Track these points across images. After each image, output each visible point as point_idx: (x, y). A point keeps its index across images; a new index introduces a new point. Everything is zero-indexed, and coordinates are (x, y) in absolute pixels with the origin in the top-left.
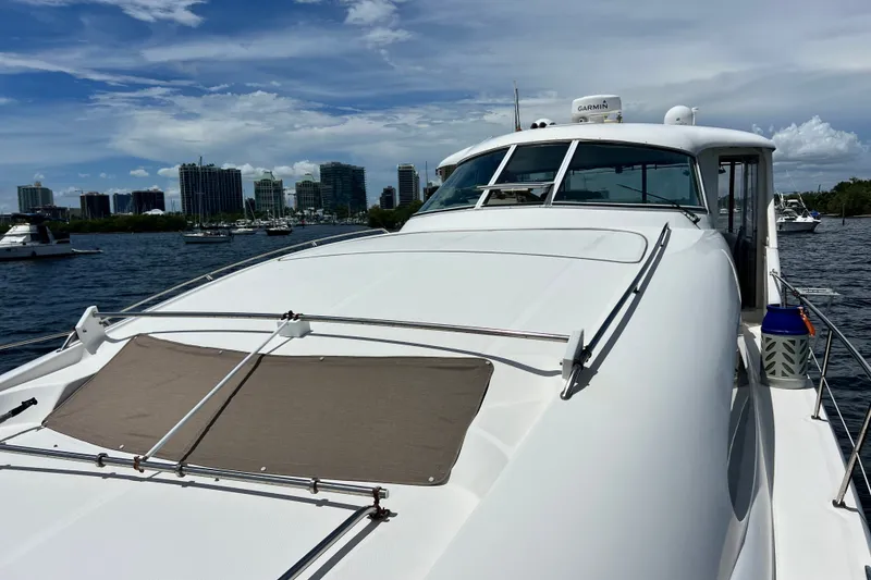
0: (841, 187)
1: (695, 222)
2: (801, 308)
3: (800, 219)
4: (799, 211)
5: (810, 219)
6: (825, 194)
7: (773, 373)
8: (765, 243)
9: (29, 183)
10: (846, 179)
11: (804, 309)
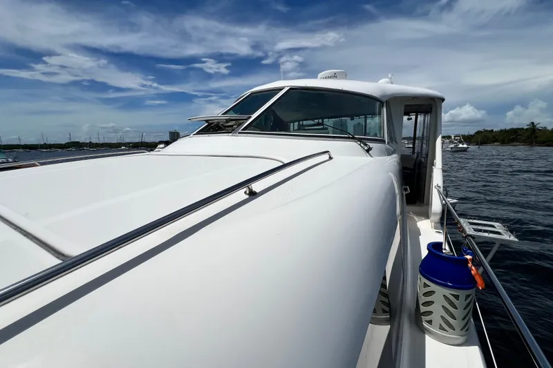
0: (478, 133)
1: (368, 151)
2: (469, 257)
3: (461, 146)
4: (460, 142)
5: (465, 146)
6: (471, 135)
7: (430, 322)
8: (433, 164)
9: (173, 130)
10: (481, 129)
11: (472, 260)
